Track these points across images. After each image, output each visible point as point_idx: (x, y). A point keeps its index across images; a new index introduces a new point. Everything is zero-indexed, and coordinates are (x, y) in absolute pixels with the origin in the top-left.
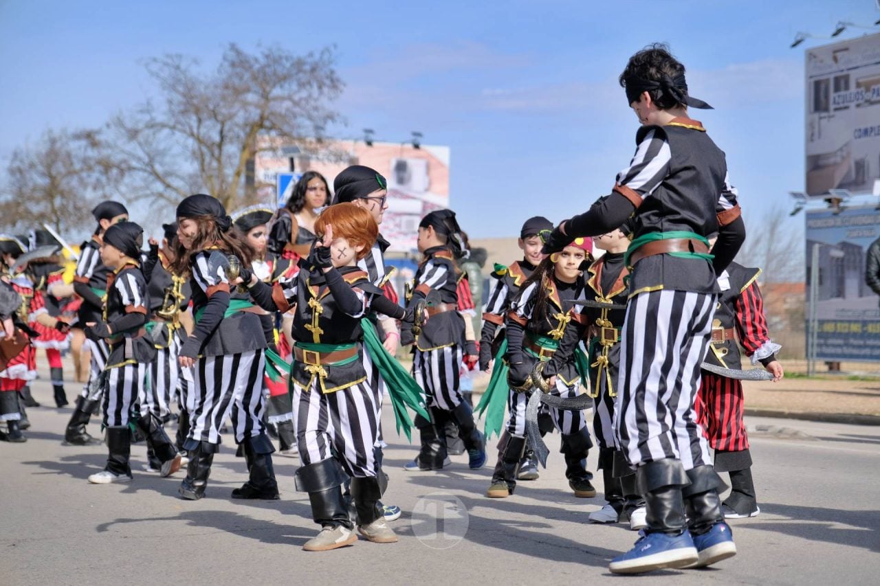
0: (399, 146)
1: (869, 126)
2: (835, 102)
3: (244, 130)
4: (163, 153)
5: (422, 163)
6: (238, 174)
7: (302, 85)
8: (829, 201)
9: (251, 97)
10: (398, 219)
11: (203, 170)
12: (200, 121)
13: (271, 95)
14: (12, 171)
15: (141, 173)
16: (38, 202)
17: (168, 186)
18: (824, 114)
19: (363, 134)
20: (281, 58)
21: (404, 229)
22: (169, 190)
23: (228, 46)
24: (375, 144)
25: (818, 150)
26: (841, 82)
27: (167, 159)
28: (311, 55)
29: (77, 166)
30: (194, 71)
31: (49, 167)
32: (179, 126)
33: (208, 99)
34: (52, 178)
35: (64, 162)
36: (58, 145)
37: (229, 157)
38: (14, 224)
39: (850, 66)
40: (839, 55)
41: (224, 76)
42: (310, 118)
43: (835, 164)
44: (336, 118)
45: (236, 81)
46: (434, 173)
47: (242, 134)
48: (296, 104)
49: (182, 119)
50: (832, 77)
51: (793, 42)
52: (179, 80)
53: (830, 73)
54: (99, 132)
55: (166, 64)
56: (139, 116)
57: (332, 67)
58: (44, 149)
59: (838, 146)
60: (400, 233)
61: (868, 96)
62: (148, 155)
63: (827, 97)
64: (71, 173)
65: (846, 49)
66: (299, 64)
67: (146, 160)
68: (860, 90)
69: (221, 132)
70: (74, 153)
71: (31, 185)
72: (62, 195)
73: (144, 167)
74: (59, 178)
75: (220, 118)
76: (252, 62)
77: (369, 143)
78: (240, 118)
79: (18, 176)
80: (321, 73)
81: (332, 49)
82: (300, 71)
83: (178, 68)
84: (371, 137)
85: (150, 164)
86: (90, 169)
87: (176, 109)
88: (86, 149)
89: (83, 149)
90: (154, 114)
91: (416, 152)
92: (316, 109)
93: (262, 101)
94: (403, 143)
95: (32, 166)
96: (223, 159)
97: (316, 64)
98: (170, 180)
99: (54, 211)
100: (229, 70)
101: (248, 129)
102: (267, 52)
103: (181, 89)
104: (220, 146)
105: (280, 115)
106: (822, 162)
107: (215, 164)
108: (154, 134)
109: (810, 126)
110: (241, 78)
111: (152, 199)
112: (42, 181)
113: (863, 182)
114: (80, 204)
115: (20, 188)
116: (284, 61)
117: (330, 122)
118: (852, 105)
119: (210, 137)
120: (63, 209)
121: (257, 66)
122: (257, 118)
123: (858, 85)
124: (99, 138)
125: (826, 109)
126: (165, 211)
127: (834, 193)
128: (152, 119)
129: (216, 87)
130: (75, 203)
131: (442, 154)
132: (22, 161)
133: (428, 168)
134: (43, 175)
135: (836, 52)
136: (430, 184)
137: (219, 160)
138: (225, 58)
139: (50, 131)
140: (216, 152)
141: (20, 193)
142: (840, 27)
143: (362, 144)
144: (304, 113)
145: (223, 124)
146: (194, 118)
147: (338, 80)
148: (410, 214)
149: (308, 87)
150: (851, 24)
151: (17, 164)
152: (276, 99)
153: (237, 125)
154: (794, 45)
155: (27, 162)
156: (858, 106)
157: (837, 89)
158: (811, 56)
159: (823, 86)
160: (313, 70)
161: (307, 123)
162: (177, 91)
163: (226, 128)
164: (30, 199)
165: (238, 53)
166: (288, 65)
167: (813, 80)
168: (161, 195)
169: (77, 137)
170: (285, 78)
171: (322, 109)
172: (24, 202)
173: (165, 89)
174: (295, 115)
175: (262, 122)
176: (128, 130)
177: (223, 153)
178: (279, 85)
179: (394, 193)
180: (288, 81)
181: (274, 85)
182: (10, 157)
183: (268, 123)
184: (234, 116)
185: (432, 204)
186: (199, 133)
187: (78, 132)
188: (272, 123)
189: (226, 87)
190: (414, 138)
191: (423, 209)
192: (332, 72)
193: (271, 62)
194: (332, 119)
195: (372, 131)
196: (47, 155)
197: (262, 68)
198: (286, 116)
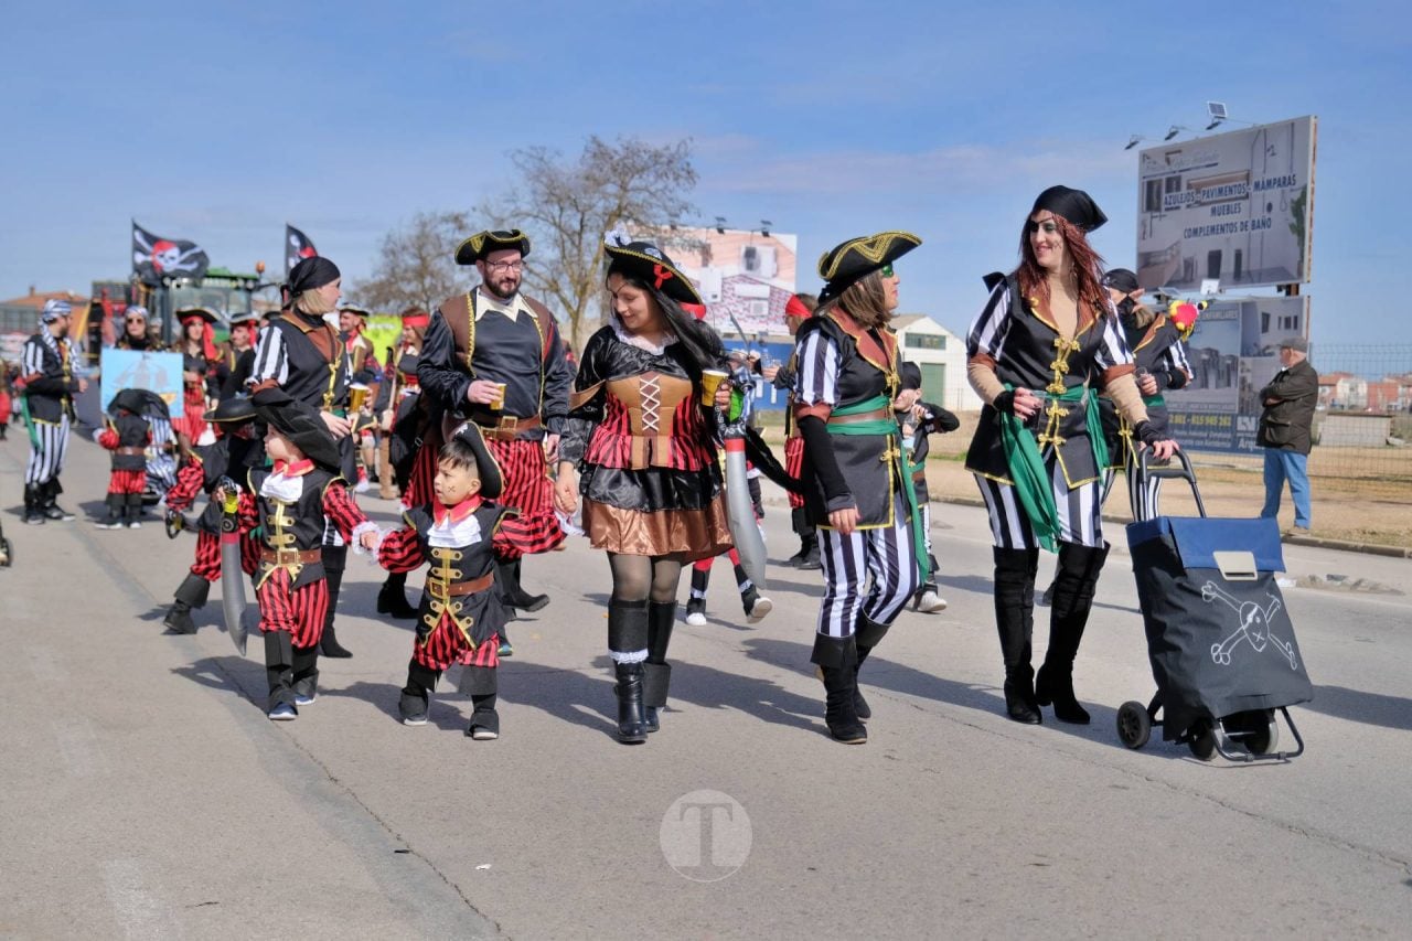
0: (750, 233)
1: (1198, 226)
2: (1166, 203)
3: (603, 219)
5: (770, 250)
6: (596, 261)
7: (659, 176)
8: (1158, 297)
9: (611, 188)
10: (747, 303)
11: (564, 257)
12: (562, 209)
13: (629, 186)
14: (386, 253)
16: (409, 281)
17: (531, 271)
18: (1155, 214)
19: (717, 222)
20: (639, 150)
21: (752, 313)
22: (532, 276)
23: (590, 139)
24: (726, 231)
25: (1149, 247)
26: (1173, 183)
28: (667, 148)
30: (557, 162)
31: (420, 248)
32: (542, 216)
33: (570, 190)
34: (423, 259)
35: (433, 244)
36: (428, 229)
37: (589, 245)
38: (387, 302)
39: (1181, 168)
40: (1171, 157)
41: (586, 167)
42: (665, 208)
43: (1166, 262)
44: (690, 208)
45: (596, 172)
46: (782, 260)
47: (601, 223)
48: (651, 193)
49: (545, 208)
50: (1164, 178)
51: (1128, 144)
52: (544, 171)
53: (1163, 174)
54: (466, 215)
55: (531, 156)
56: (506, 205)
57: (688, 159)
58: (414, 232)
59: (1168, 246)
60: (749, 317)
61: (1199, 197)
63: (1159, 197)
64: (441, 255)
65: (1179, 151)
66: (656, 156)
68: (1190, 191)
69: (582, 221)
70: (442, 236)
71: (403, 265)
72: (432, 275)
74: (429, 258)
75: (580, 208)
76: (613, 154)
77: (721, 231)
78: (600, 207)
79: (391, 257)
80: (676, 165)
81: (688, 141)
82: (656, 163)
83: (541, 159)
84: (723, 224)
87: (540, 199)
88: (454, 232)
89: (451, 232)
90: (519, 204)
91: (766, 240)
92: (671, 199)
93: (622, 192)
94: (753, 231)
95: (404, 248)
96: (583, 245)
97: (673, 156)
99: (424, 291)
100: (591, 161)
101: (606, 218)
102: (626, 145)
103: (544, 179)
104: (580, 234)
105: (637, 205)
106: (1152, 260)
107: (575, 251)
109: (1142, 224)
110: (601, 170)
112: (413, 262)
113: (1192, 280)
114: (448, 284)
115: (393, 269)
116: (643, 154)
117: (684, 212)
118: (1183, 206)
119: (571, 226)
120: (432, 288)
121: (616, 158)
122: (615, 208)
123: (1189, 186)
124: (465, 221)
125: (1158, 209)
127: (1162, 291)
128: (517, 208)
129: (577, 177)
131: (790, 241)
132: (394, 243)
133: (776, 255)
134: (414, 256)
135: (1168, 154)
136: (778, 270)
137: (579, 247)
138: (587, 150)
139: (422, 215)
140: (577, 243)
141: (393, 274)
142: (1173, 130)
143: (714, 231)
144: (659, 203)
145: (583, 214)
146: (557, 207)
147: (693, 172)
148: (759, 299)
149: (665, 178)
150: (1183, 128)
151: (391, 246)
152: (634, 190)
153: (597, 215)
154: (1128, 147)
155: (399, 244)
156: (1188, 206)
157: (1169, 190)
158: (1145, 157)
159: (1155, 187)
160: (670, 162)
161: (663, 213)
162: (542, 182)
163: (586, 218)
164: (403, 279)
165: (600, 145)
166: (646, 157)
167: (1146, 180)
169: (445, 220)
170: (643, 170)
171: (678, 200)
172: (396, 282)
173: (530, 179)
174: (651, 205)
175: (621, 211)
176: (495, 219)
177: (583, 241)
178: (637, 176)
179: (743, 278)
180: (646, 172)
181: (633, 176)
182: (385, 239)
183: (625, 213)
184: (594, 206)
185: (781, 290)
186: (560, 222)
187: (446, 215)
188: (630, 213)
189: (587, 178)
190: (763, 226)
191: (772, 294)
192: (688, 164)
193: (630, 155)
194: (686, 208)
195: (723, 219)
196: (418, 238)
197: (622, 159)
198: (642, 206)
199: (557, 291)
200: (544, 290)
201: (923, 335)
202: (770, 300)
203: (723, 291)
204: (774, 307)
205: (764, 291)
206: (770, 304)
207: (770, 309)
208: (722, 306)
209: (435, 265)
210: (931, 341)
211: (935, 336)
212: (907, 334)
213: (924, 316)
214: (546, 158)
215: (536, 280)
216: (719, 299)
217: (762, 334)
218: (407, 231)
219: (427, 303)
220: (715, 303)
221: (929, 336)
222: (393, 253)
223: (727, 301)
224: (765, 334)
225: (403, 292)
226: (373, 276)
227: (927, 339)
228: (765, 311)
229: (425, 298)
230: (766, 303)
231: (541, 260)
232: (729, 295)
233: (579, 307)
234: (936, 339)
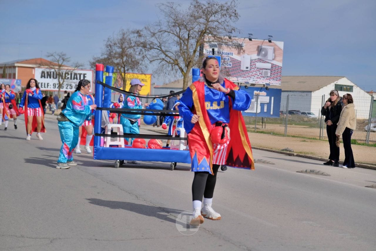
3: (198, 34)
4: (165, 42)
5: (272, 48)
6: (195, 52)
7: (223, 15)
9: (202, 20)
10: (261, 71)
11: (181, 50)
12: (180, 29)
13: (210, 20)
14: (107, 46)
15: (156, 50)
16: (117, 58)
17: (167, 56)
19: (249, 36)
20: (214, 4)
21: (263, 76)
22: (167, 57)
24: (252, 39)
27: (167, 45)
28: (226, 3)
29: (133, 45)
30: (178, 9)
31: (122, 44)
32: (171, 32)
33: (184, 21)
34: (123, 49)
35: (128, 42)
36: (125, 36)
37: (191, 45)
41: (191, 12)
42: (225, 29)
44: (236, 30)
45: (196, 14)
46: (277, 52)
47: (197, 35)
48: (219, 23)
49: (172, 28)
52: (173, 13)
54: (141, 31)
55: (168, 6)
56: (156, 27)
57: (235, 8)
58: (120, 37)
62: (160, 43)
64: (130, 47)
66: (222, 7)
67: (159, 45)
69: (189, 34)
70: (132, 39)
71: (114, 52)
72: (126, 55)
73: (157, 48)
74: (126, 49)
75: (188, 29)
76: (203, 6)
77: (250, 40)
78: (197, 29)
79: (109, 48)
80: (230, 11)
82: (222, 10)
83: (172, 8)
85: (160, 46)
86: (138, 46)
87: (171, 25)
88: (136, 37)
89: (135, 38)
90: (162, 27)
91: (270, 44)
92: (228, 26)
93: (207, 22)
94: (264, 40)
95: (115, 44)
96: (189, 45)
97: (229, 7)
98: (167, 53)
100: (193, 9)
101: (200, 33)
102: (208, 2)
103: (173, 17)
104: (188, 40)
105: (213, 28)
107: (185, 47)
108: (162, 34)
110: (198, 13)
111: (160, 61)
112: (119, 50)
114: (133, 60)
115: (110, 53)
116: (215, 6)
119: (184, 37)
120: (127, 61)
121: (205, 7)
122: (204, 29)
124: (141, 33)
126: (165, 66)
129: (187, 16)
130: (131, 59)
131: (281, 45)
133: (274, 50)
134: (119, 47)
136: (275, 57)
137: (187, 46)
138: (191, 4)
139: (123, 30)
140: (186, 43)
141: (110, 55)
143: (247, 39)
144: (223, 27)
145: (189, 31)
146: (178, 29)
147: (237, 14)
148: (266, 69)
149: (225, 16)
151: (109, 43)
152: (211, 21)
153: (195, 31)
155: (113, 42)
160: (227, 9)
161: (224, 31)
162: (171, 17)
163: (191, 33)
164: (114, 57)
165: (197, 2)
166: (217, 7)
168: (163, 59)
169: (133, 32)
170: (216, 12)
171: (230, 26)
172: (111, 59)
173: (166, 16)
174: (219, 28)
175: (206, 30)
176: (152, 33)
177: (189, 43)
178: (213, 15)
179: (260, 60)
180: (217, 13)
181: (212, 15)
182: (107, 40)
183: (208, 31)
184: (194, 28)
185: (276, 65)
186: (179, 35)
187: (134, 30)
188: (210, 31)
189: (191, 16)
190: (269, 38)
191: (272, 67)
192: (235, 11)
193: (210, 6)
194: (234, 30)
195: (252, 35)
196: (121, 40)
197: (207, 8)
198: (215, 28)
199: (178, 64)
200: (172, 64)
201: (343, 85)
202: (271, 70)
203: (251, 65)
204: (273, 73)
205: (269, 66)
206: (271, 71)
207: (271, 73)
208: (250, 72)
209: (128, 51)
210: (346, 88)
211: (348, 86)
212: (336, 85)
213: (344, 77)
214: (174, 8)
215: (168, 59)
216: (249, 69)
217: (267, 84)
218: (116, 37)
219: (124, 68)
220: (247, 71)
221: (345, 86)
222: (110, 46)
223: (253, 70)
224: (269, 84)
225: (114, 63)
226: (102, 56)
227: (345, 87)
228: (269, 75)
229: (123, 66)
230: (269, 71)
231: (171, 51)
232: (254, 67)
233: (187, 71)
234: (348, 87)
